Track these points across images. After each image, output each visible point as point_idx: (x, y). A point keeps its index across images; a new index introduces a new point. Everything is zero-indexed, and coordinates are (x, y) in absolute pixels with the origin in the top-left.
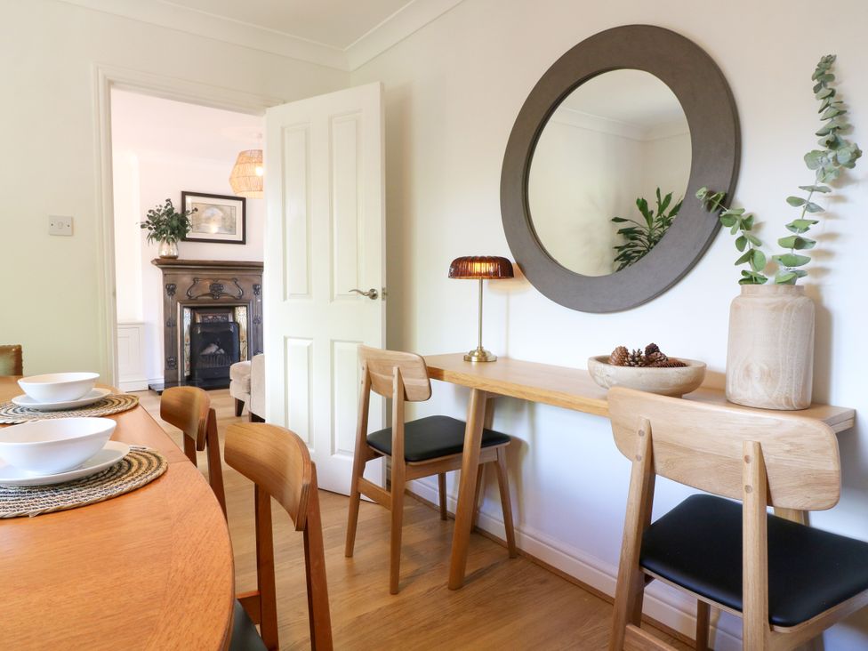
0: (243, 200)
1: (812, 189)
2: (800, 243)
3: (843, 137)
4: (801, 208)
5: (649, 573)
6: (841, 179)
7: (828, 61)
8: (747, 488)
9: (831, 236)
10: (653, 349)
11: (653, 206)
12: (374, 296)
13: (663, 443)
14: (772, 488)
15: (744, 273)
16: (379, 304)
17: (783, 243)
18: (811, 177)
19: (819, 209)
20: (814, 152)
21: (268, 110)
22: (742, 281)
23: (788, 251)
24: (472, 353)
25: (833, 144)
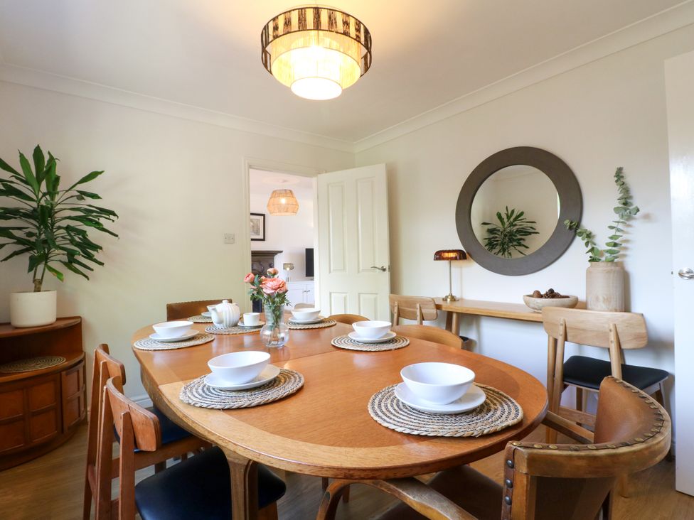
0: (264, 215)
1: (618, 222)
2: (615, 245)
3: (629, 201)
4: (614, 230)
5: (567, 383)
6: (630, 218)
7: (620, 170)
8: (611, 342)
9: (627, 241)
10: (551, 291)
11: (504, 216)
12: (384, 270)
13: (572, 328)
14: (621, 341)
15: (591, 257)
16: (387, 273)
17: (608, 244)
18: (617, 217)
19: (622, 231)
20: (618, 208)
21: (319, 175)
22: (590, 261)
23: (610, 248)
24: (447, 297)
25: (625, 204)
